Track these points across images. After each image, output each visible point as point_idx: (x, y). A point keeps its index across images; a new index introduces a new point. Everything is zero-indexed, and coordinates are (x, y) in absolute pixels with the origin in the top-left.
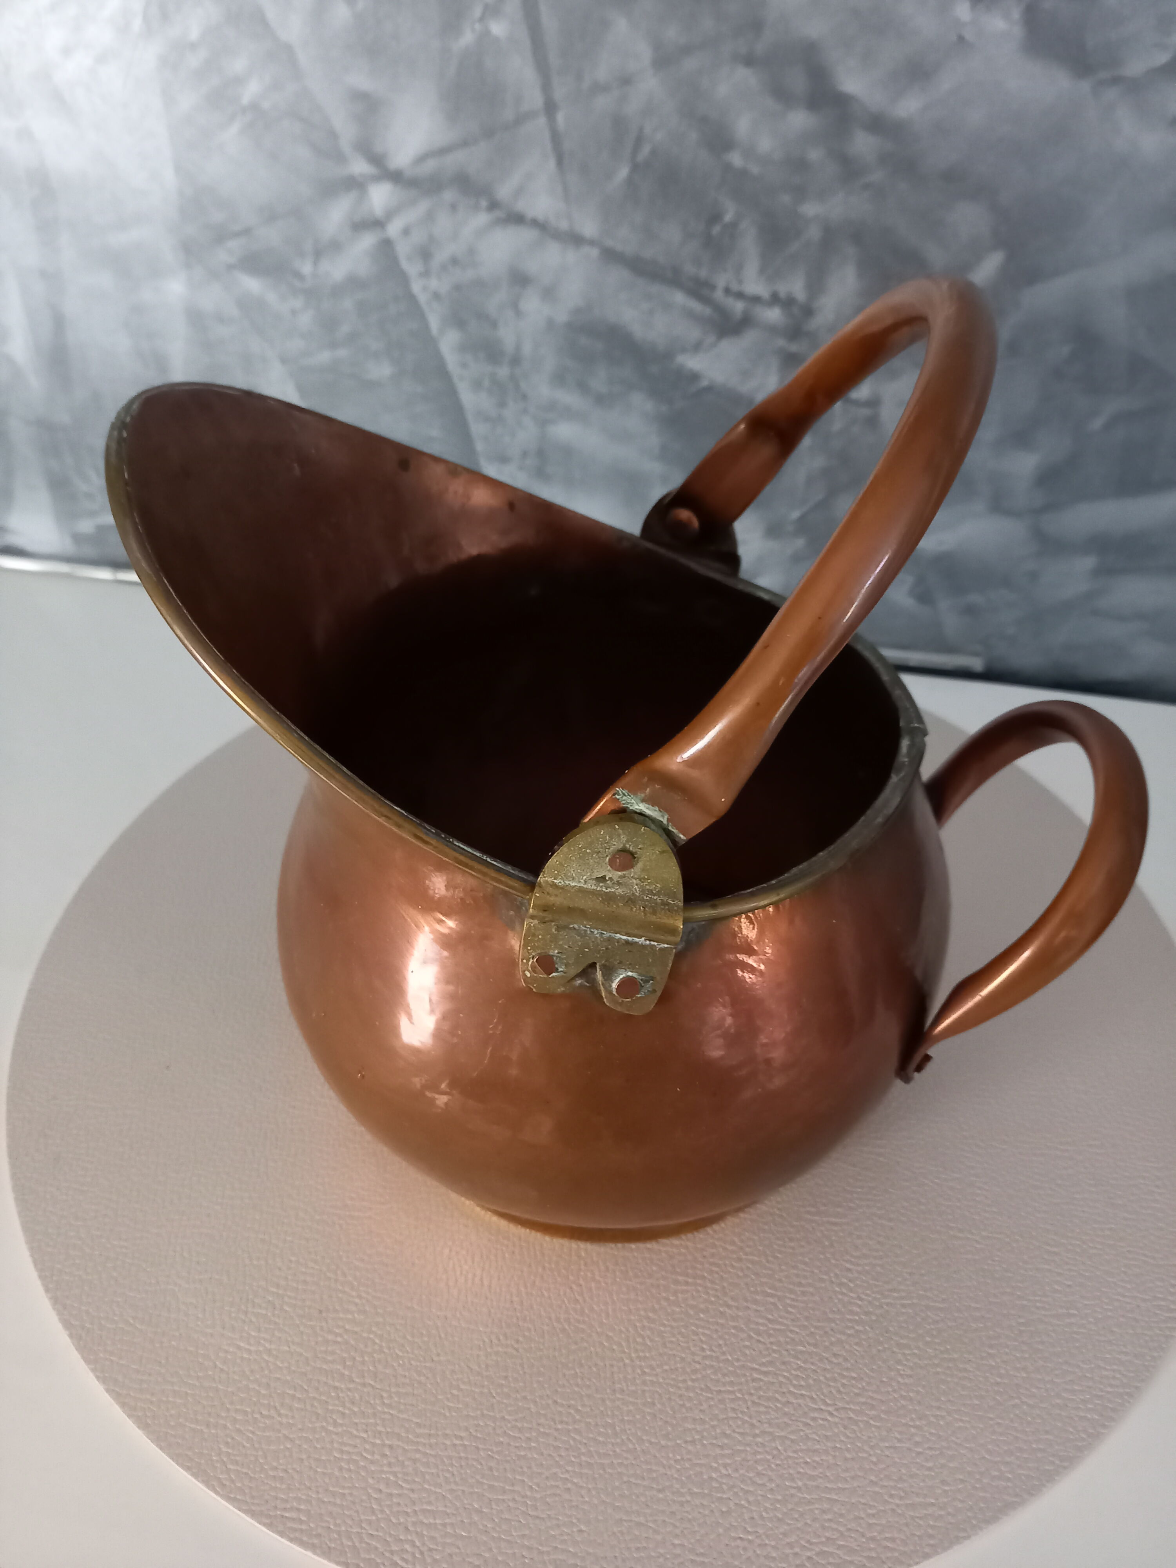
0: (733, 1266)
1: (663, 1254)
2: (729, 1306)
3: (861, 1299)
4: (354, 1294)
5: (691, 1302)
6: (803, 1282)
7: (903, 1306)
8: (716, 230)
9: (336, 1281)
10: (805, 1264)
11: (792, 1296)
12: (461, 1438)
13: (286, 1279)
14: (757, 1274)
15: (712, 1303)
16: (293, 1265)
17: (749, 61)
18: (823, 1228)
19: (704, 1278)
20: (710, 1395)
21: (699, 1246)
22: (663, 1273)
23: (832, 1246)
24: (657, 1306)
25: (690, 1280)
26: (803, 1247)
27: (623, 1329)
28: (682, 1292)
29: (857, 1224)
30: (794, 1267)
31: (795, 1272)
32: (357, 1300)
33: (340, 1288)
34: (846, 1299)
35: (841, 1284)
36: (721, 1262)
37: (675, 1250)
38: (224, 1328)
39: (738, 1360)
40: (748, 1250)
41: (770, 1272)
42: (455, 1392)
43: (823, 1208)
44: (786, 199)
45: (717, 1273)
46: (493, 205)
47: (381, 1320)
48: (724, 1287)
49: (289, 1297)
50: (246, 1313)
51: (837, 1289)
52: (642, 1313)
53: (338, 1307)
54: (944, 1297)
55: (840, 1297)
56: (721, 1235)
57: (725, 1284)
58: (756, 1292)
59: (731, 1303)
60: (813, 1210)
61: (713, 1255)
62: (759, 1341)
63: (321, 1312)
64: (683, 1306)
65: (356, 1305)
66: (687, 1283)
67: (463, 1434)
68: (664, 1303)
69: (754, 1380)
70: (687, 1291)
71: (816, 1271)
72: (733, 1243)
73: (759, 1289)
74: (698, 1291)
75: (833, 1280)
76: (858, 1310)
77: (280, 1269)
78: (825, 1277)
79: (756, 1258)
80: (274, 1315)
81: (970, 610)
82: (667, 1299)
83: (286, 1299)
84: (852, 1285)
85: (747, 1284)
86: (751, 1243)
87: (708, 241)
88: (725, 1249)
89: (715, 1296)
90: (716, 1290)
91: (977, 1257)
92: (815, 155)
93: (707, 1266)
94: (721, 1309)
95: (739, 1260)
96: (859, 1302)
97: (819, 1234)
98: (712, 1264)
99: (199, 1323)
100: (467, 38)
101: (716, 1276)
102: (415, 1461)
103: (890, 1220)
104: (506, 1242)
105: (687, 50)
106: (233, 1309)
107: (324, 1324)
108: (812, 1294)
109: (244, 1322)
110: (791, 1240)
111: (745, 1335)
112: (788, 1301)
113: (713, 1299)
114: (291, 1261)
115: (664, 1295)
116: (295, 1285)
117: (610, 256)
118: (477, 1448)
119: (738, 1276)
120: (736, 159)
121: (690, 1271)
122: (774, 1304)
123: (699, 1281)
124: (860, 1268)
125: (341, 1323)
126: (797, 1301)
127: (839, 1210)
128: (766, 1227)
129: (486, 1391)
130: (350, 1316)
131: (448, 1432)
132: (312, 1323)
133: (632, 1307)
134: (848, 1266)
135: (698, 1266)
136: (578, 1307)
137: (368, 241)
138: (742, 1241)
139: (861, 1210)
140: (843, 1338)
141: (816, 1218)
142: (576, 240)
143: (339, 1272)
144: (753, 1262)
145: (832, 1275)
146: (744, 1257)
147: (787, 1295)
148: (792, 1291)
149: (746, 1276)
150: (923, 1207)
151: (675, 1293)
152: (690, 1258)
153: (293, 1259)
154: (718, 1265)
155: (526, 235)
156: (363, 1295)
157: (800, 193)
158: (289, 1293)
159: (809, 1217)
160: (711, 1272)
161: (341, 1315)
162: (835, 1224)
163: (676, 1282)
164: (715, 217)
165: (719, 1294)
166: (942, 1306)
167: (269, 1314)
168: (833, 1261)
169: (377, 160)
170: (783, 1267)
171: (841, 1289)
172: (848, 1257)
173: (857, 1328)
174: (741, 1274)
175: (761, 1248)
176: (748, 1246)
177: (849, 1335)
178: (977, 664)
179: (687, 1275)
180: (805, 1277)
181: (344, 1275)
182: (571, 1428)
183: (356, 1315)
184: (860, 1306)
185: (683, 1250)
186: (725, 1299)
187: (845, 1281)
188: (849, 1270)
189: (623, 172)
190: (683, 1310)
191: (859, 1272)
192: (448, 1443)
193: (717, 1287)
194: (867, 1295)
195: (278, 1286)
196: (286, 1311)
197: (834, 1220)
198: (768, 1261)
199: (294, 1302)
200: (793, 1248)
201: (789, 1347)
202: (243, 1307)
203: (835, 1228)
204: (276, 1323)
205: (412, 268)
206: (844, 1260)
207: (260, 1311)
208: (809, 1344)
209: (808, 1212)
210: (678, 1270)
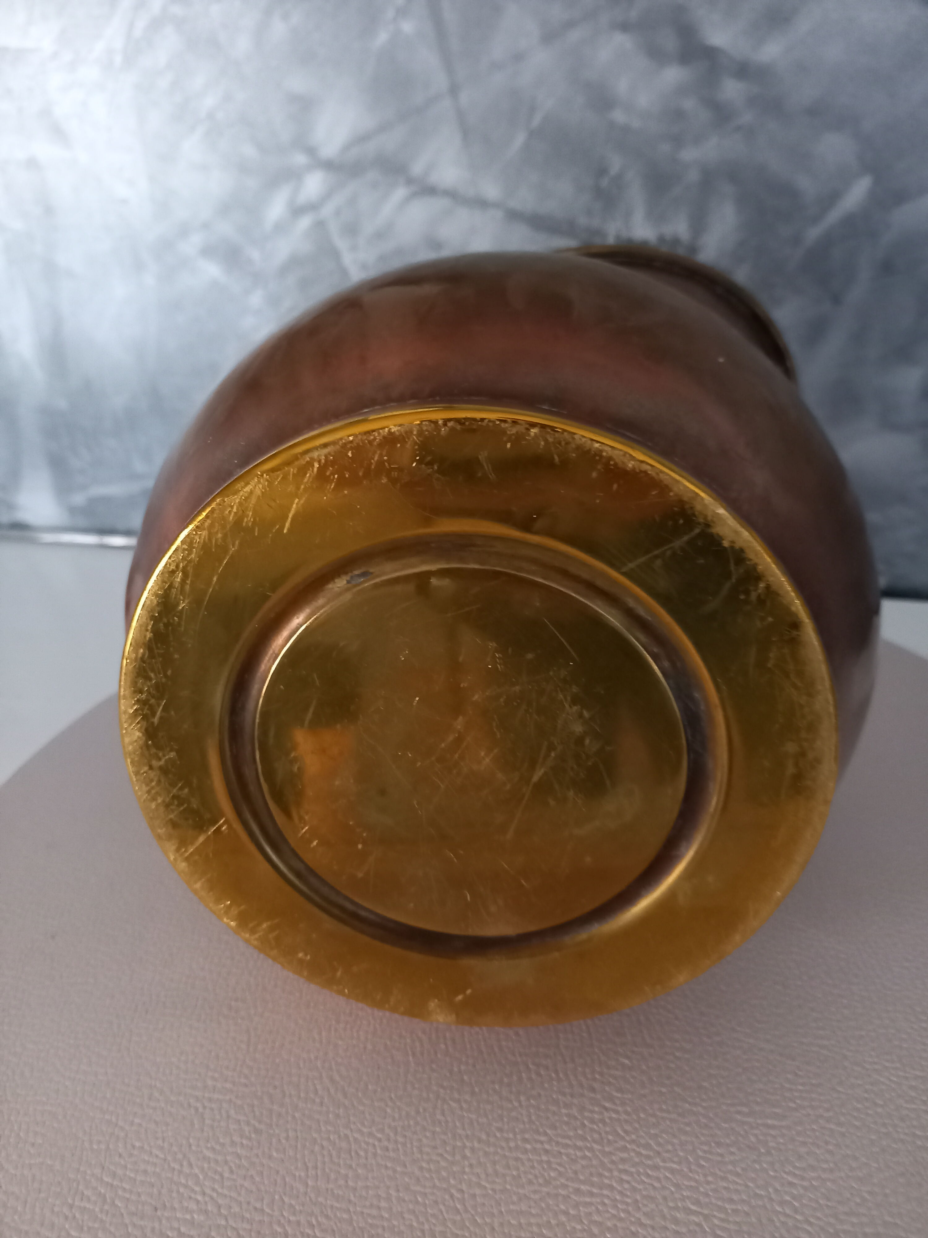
0: (648, 1176)
1: (564, 1157)
2: (642, 1225)
3: (811, 1224)
4: (197, 1189)
5: (596, 1218)
6: (735, 1197)
8: (605, 182)
9: (180, 1172)
10: (738, 1175)
11: (722, 1216)
13: (125, 1167)
14: (677, 1186)
15: (621, 1220)
16: (136, 1152)
17: (625, 27)
18: (756, 1132)
19: (611, 1188)
21: (607, 1149)
22: (563, 1181)
23: (769, 1153)
24: (553, 1222)
25: (595, 1191)
26: (732, 1153)
28: (587, 1204)
29: (799, 1128)
30: (724, 1179)
31: (725, 1185)
32: (200, 1198)
33: (183, 1181)
34: (790, 1223)
35: (782, 1203)
36: (633, 1170)
37: (579, 1154)
38: (42, 1225)
40: (666, 1155)
41: (693, 1184)
43: (757, 1108)
44: (665, 148)
45: (628, 1182)
46: (410, 181)
47: (223, 1222)
48: (636, 1201)
49: (124, 1190)
50: (71, 1207)
51: (779, 1209)
52: (535, 1229)
53: (176, 1206)
55: (783, 1219)
56: (634, 1137)
57: (638, 1197)
58: (677, 1208)
59: (644, 1220)
60: (745, 1110)
61: (623, 1160)
63: (156, 1209)
64: (586, 1222)
65: (198, 1202)
66: (592, 1194)
68: (563, 1218)
70: (591, 1204)
71: (751, 1185)
72: (647, 1146)
73: (680, 1205)
74: (604, 1204)
75: (773, 1196)
77: (120, 1156)
78: (762, 1193)
79: (675, 1166)
80: (101, 1211)
82: (566, 1213)
83: (120, 1192)
85: (665, 1198)
86: (670, 1147)
87: (599, 193)
88: (639, 1154)
89: (624, 1211)
90: (627, 1204)
92: (689, 104)
93: (616, 1173)
94: (633, 1229)
95: (656, 1168)
96: (809, 1228)
97: (753, 1139)
98: (620, 1171)
99: (16, 1217)
100: (382, 37)
101: (626, 1186)
103: (840, 1124)
104: (379, 1135)
105: (570, 25)
106: (58, 1202)
107: (157, 1225)
108: (747, 1214)
109: (66, 1218)
110: (719, 1144)
112: (716, 1222)
113: (622, 1215)
114: (134, 1147)
115: (563, 1207)
116: (132, 1175)
117: (513, 216)
119: (654, 1188)
120: (619, 116)
121: (595, 1179)
122: (699, 1225)
123: (605, 1192)
124: (805, 1183)
125: (176, 1225)
126: (728, 1221)
127: (777, 1110)
128: (688, 1129)
130: (188, 1217)
132: (142, 1223)
133: (522, 1221)
134: (790, 1179)
135: (607, 1174)
136: (458, 1218)
137: (305, 222)
138: (659, 1144)
139: (804, 1112)
141: (750, 1120)
142: (481, 203)
143: (185, 1163)
144: (672, 1171)
145: (771, 1190)
146: (661, 1164)
147: (715, 1213)
148: (721, 1209)
149: (664, 1188)
150: (879, 1110)
151: (576, 1206)
152: (594, 1162)
153: (137, 1144)
154: (631, 1174)
155: (438, 204)
156: (208, 1191)
157: (678, 141)
158: (124, 1185)
159: (739, 1117)
160: (621, 1181)
161: (179, 1215)
162: (773, 1127)
163: (577, 1191)
164: (602, 171)
165: (630, 1209)
167: (97, 1209)
168: (772, 1173)
169: (311, 151)
170: (710, 1179)
171: (783, 1209)
172: (789, 1168)
174: (657, 1185)
175: (681, 1154)
176: (668, 1151)
179: (592, 1185)
180: (737, 1191)
181: (190, 1165)
183: (195, 1216)
185: (587, 1153)
186: (637, 1215)
187: (788, 1198)
188: (791, 1184)
189: (520, 139)
190: (586, 1228)
191: (805, 1188)
193: (629, 1201)
194: (819, 1219)
195: (114, 1175)
196: (117, 1206)
197: (770, 1122)
198: (691, 1171)
199: (127, 1196)
200: (722, 1155)
202: (70, 1201)
203: (773, 1132)
204: (102, 1221)
205: (342, 244)
206: (785, 1172)
207: (88, 1206)
209: (739, 1112)
210: (582, 1177)
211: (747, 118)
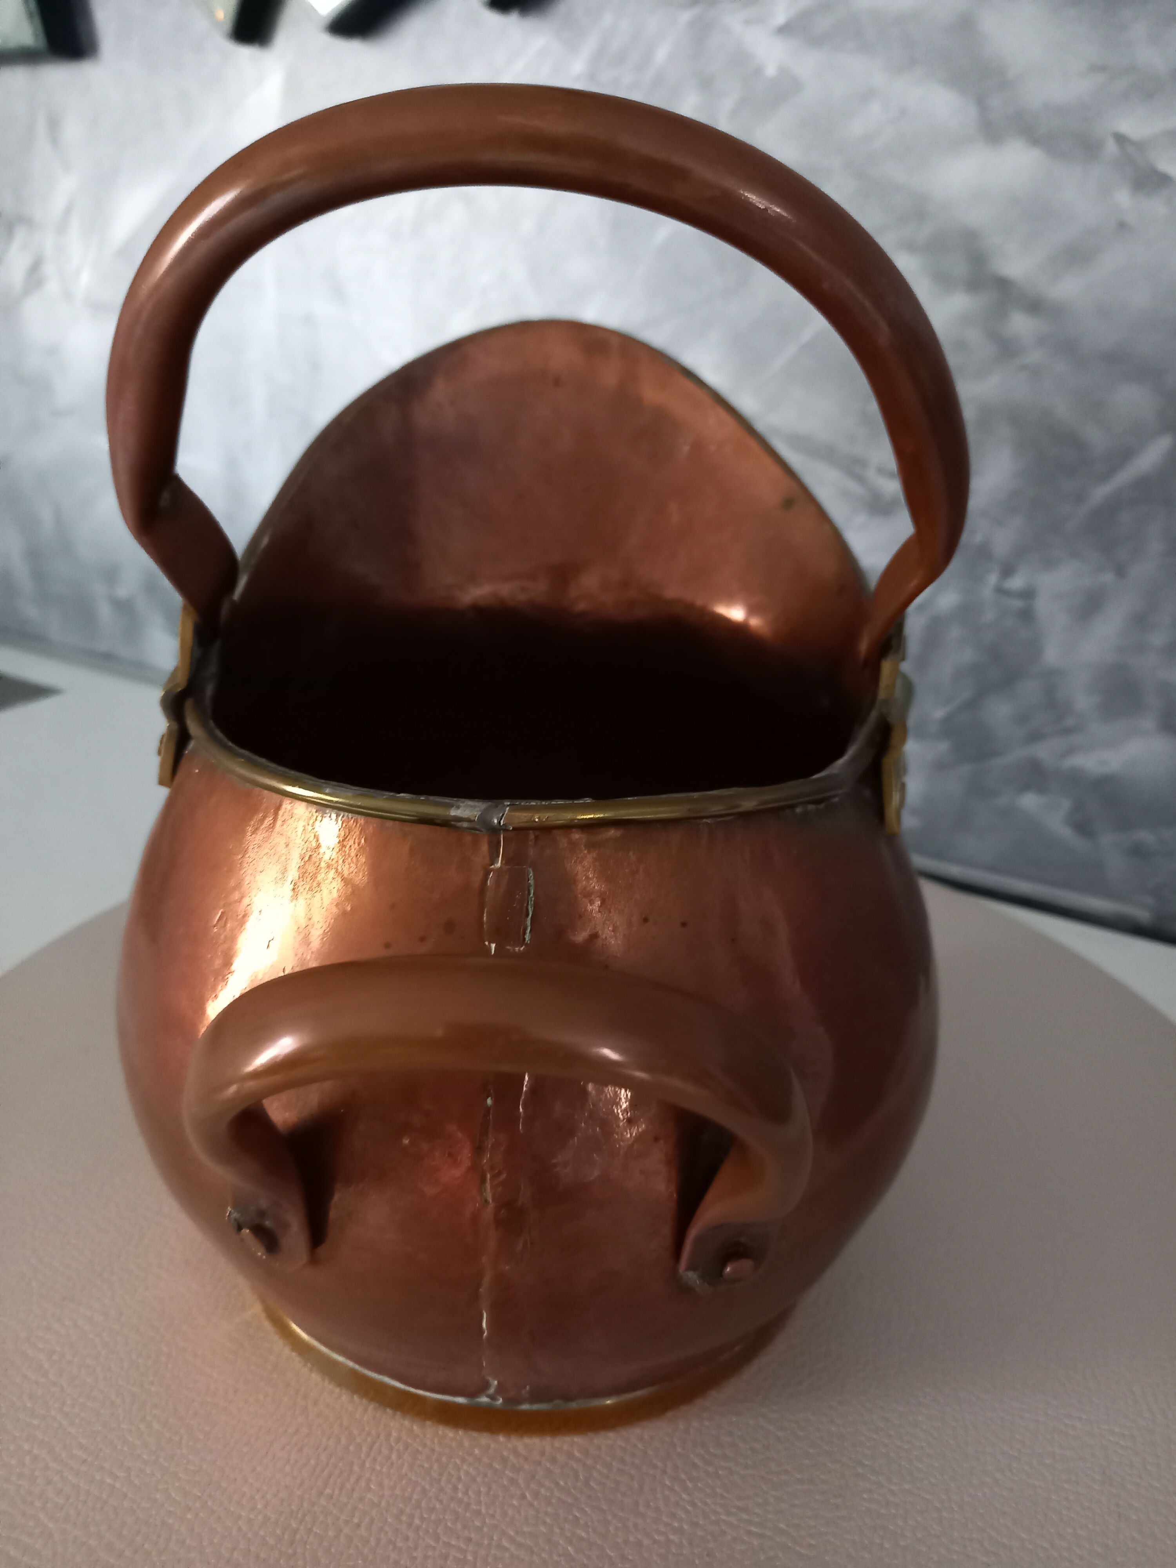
3: (693, 1505)
7: (749, 1533)
12: (116, 1477)
20: (433, 1543)
27: (373, 1432)
34: (674, 1498)
35: (676, 1479)
39: (493, 1516)
42: (142, 1427)
51: (668, 1483)
54: (813, 1542)
55: (667, 1493)
62: (531, 1505)
67: (121, 1474)
69: (499, 1546)
76: (683, 1516)
78: (659, 1464)
81: (1138, 851)
84: (690, 1485)
91: (883, 1511)
96: (690, 1508)
102: (49, 1482)
111: (518, 1492)
118: (125, 1496)
124: (711, 1470)
129: (177, 1438)
131: (107, 1465)
134: (697, 1461)
140: (646, 1542)
166: (803, 1552)
171: (673, 1484)
173: (672, 1537)
177: (655, 1542)
178: (1143, 915)
182: (243, 1514)
184: (687, 1512)
187: (683, 1476)
188: (695, 1466)
191: (707, 1474)
192: (98, 1477)
194: (705, 1503)
201: (567, 1526)
208: (595, 1531)
211: (1035, 356)
